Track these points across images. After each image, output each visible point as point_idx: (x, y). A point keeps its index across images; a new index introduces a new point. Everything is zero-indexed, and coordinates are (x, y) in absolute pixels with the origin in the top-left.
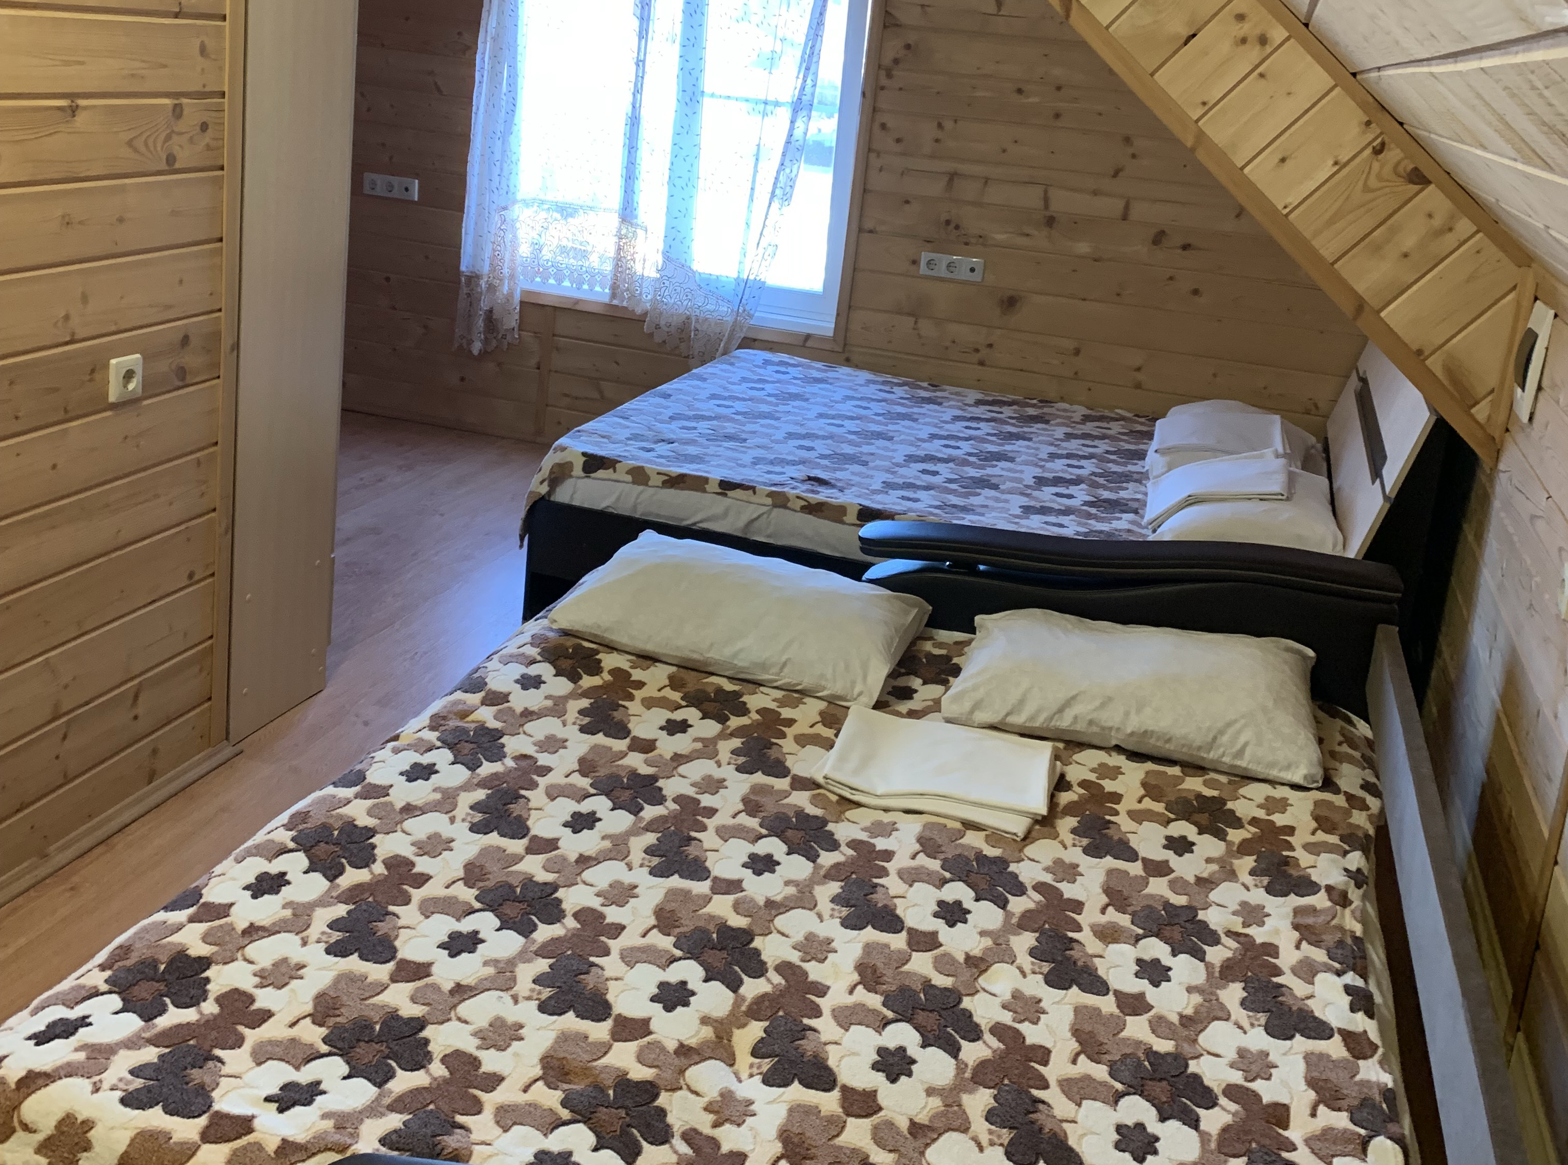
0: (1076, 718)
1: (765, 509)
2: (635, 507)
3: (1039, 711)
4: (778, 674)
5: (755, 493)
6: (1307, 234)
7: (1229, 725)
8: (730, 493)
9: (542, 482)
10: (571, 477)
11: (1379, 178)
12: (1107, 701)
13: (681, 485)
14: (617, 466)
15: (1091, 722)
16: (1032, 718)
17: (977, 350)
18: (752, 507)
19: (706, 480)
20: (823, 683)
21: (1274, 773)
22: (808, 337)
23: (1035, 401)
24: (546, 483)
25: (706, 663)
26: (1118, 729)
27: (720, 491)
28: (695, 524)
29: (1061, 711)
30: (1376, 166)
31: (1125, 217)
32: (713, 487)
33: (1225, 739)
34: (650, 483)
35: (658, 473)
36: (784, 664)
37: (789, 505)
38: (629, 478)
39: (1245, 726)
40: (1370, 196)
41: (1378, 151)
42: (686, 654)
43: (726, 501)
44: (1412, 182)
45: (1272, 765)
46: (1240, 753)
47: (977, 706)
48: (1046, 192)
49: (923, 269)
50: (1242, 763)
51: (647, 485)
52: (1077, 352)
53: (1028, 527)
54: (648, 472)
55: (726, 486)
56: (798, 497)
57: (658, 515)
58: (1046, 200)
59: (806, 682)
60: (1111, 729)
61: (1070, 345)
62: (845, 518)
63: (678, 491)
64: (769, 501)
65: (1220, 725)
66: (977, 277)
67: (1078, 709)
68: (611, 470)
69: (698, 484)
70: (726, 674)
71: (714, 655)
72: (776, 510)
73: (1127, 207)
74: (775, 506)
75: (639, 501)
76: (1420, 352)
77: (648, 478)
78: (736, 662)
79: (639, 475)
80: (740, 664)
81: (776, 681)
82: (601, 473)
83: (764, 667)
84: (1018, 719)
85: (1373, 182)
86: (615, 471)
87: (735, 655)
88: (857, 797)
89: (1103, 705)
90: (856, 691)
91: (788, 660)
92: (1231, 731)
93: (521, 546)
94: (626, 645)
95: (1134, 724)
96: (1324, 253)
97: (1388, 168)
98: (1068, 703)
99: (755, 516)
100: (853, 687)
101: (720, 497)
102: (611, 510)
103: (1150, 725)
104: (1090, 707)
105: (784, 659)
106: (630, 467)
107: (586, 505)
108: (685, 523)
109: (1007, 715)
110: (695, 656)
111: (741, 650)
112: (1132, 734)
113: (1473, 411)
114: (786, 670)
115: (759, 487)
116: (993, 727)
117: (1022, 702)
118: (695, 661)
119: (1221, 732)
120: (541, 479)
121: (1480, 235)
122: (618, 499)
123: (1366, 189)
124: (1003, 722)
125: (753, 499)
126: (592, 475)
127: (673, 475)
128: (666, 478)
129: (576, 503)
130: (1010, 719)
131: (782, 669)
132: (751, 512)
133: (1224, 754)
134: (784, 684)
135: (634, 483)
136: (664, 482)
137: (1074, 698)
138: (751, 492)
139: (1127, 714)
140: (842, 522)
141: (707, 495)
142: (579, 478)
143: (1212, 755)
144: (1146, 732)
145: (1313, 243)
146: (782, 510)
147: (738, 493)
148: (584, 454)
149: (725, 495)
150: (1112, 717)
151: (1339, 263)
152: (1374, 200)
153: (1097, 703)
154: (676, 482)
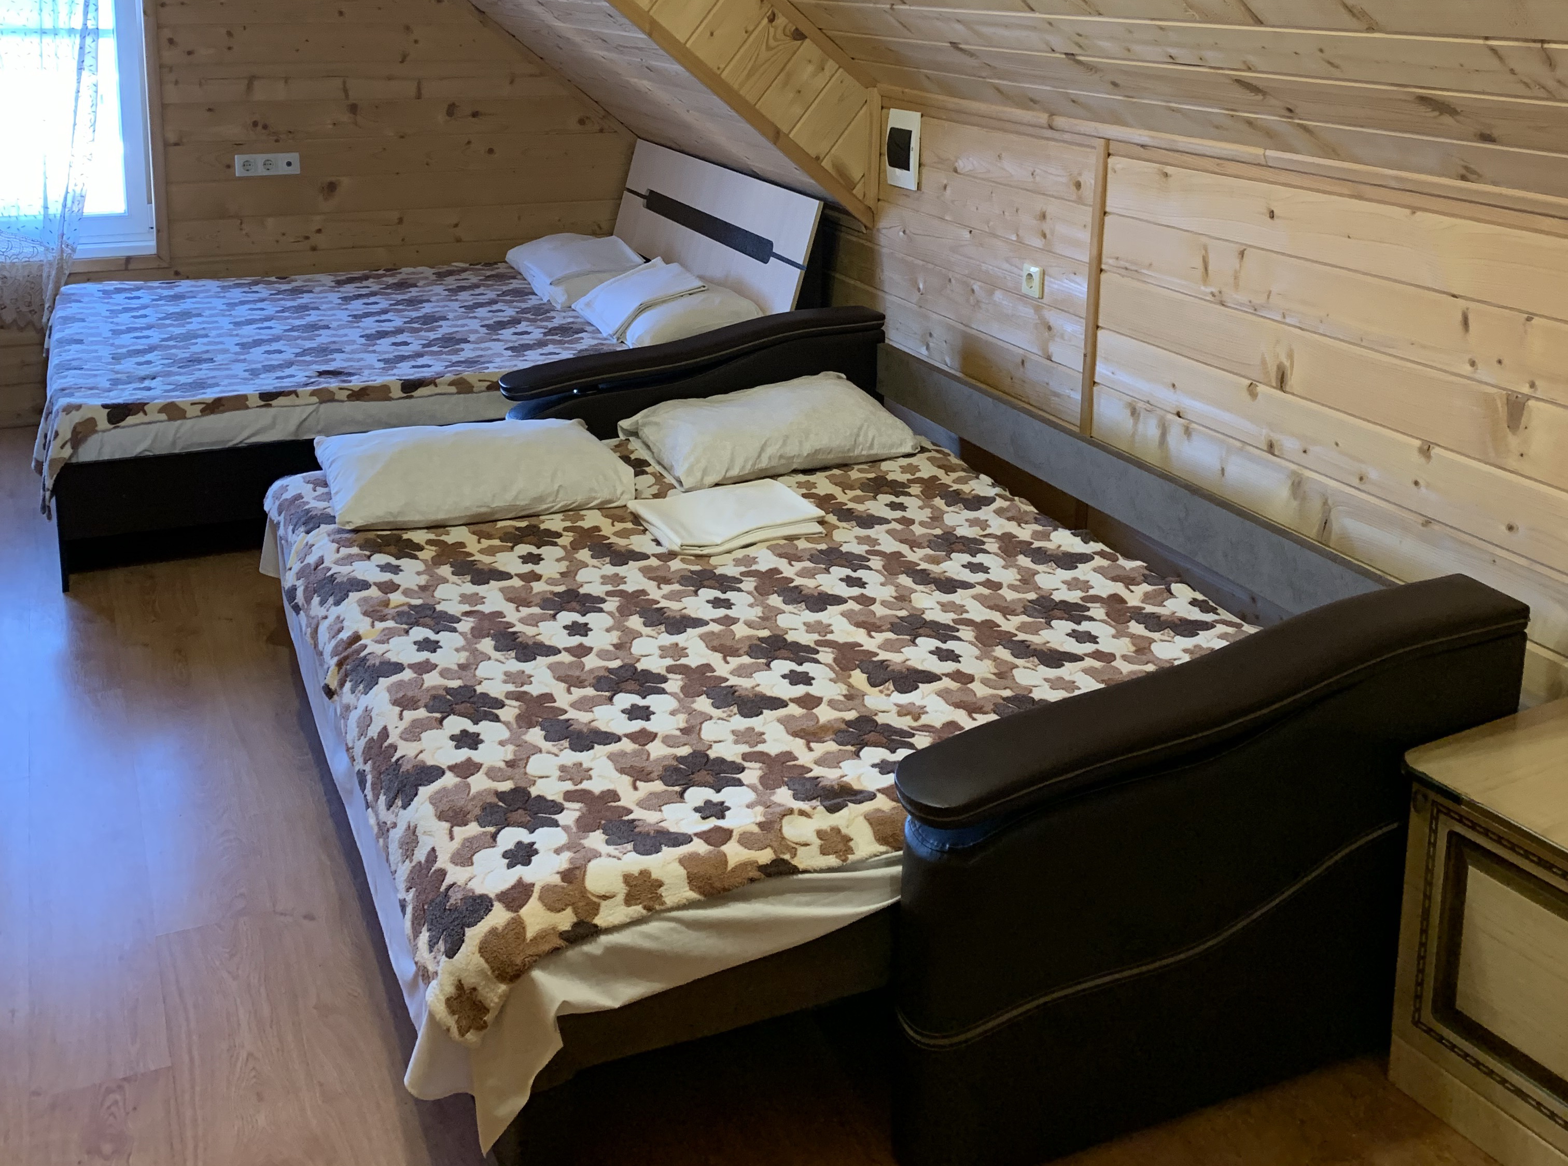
0: (770, 458)
1: (311, 408)
2: (174, 443)
3: (746, 461)
4: (554, 501)
5: (297, 396)
6: (736, 87)
7: (860, 429)
8: (274, 403)
9: (62, 447)
10: (96, 432)
11: (775, 39)
12: (786, 438)
13: (221, 408)
14: (146, 408)
15: (781, 457)
16: (743, 468)
17: (307, 238)
18: (298, 409)
19: (244, 398)
20: (594, 495)
21: (895, 451)
22: (128, 259)
23: (381, 272)
24: (68, 446)
25: (493, 513)
26: (799, 455)
27: (263, 403)
28: (241, 442)
29: (759, 456)
30: (772, 30)
31: (419, 96)
32: (255, 401)
33: (861, 439)
34: (188, 415)
35: (192, 404)
36: (558, 491)
37: (336, 397)
38: (163, 416)
39: (868, 426)
40: (773, 52)
41: (772, 19)
42: (475, 510)
43: (271, 411)
44: (795, 39)
45: (892, 446)
46: (871, 446)
47: (705, 472)
48: (344, 83)
49: (239, 171)
50: (873, 452)
51: (185, 418)
52: (401, 221)
53: (532, 361)
54: (182, 406)
55: (267, 397)
56: (341, 389)
57: (201, 444)
58: (346, 91)
59: (579, 498)
60: (794, 457)
61: (395, 215)
62: (391, 395)
63: (219, 415)
64: (315, 399)
65: (855, 430)
66: (295, 170)
67: (770, 451)
68: (141, 414)
69: (239, 403)
70: (509, 516)
71: (498, 503)
72: (323, 406)
73: (419, 89)
74: (322, 402)
75: (178, 435)
76: (818, 158)
77: (184, 412)
78: (518, 503)
79: (173, 411)
80: (522, 503)
81: (553, 507)
82: (130, 420)
83: (540, 499)
84: (735, 472)
85: (772, 43)
86: (145, 414)
87: (516, 497)
88: (706, 551)
89: (784, 443)
90: (619, 492)
91: (560, 486)
92: (862, 433)
93: (49, 518)
94: (419, 522)
95: (807, 449)
96: (748, 98)
97: (780, 31)
98: (762, 449)
99: (304, 416)
100: (615, 490)
101: (264, 409)
102: (148, 453)
103: (818, 446)
104: (777, 447)
105: (556, 487)
106: (160, 406)
107: (117, 456)
108: (230, 444)
109: (727, 472)
110: (483, 510)
111: (519, 493)
112: (808, 455)
113: (854, 192)
114: (560, 495)
115: (300, 390)
116: (717, 485)
117: (732, 460)
118: (485, 514)
119: (858, 435)
120: (61, 444)
121: (841, 70)
122: (154, 441)
123: (769, 48)
124: (724, 478)
125: (298, 401)
126: (122, 424)
127: (210, 402)
128: (203, 406)
129: (106, 457)
130: (728, 475)
131: (557, 496)
132: (297, 416)
133: (862, 451)
134: (562, 507)
135: (170, 419)
136: (202, 411)
137: (765, 444)
138: (293, 396)
139: (801, 443)
140: (390, 399)
141: (250, 410)
142: (104, 431)
143: (856, 452)
144: (816, 451)
145: (741, 92)
146: (329, 404)
147: (281, 400)
148: (105, 406)
149: (270, 406)
150: (792, 449)
151: (759, 103)
152: (776, 54)
153: (780, 443)
154: (215, 407)
